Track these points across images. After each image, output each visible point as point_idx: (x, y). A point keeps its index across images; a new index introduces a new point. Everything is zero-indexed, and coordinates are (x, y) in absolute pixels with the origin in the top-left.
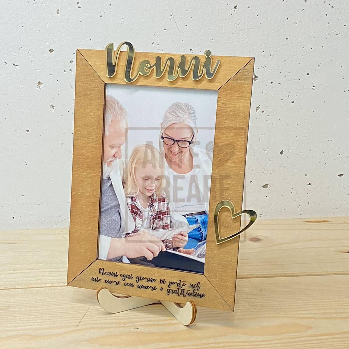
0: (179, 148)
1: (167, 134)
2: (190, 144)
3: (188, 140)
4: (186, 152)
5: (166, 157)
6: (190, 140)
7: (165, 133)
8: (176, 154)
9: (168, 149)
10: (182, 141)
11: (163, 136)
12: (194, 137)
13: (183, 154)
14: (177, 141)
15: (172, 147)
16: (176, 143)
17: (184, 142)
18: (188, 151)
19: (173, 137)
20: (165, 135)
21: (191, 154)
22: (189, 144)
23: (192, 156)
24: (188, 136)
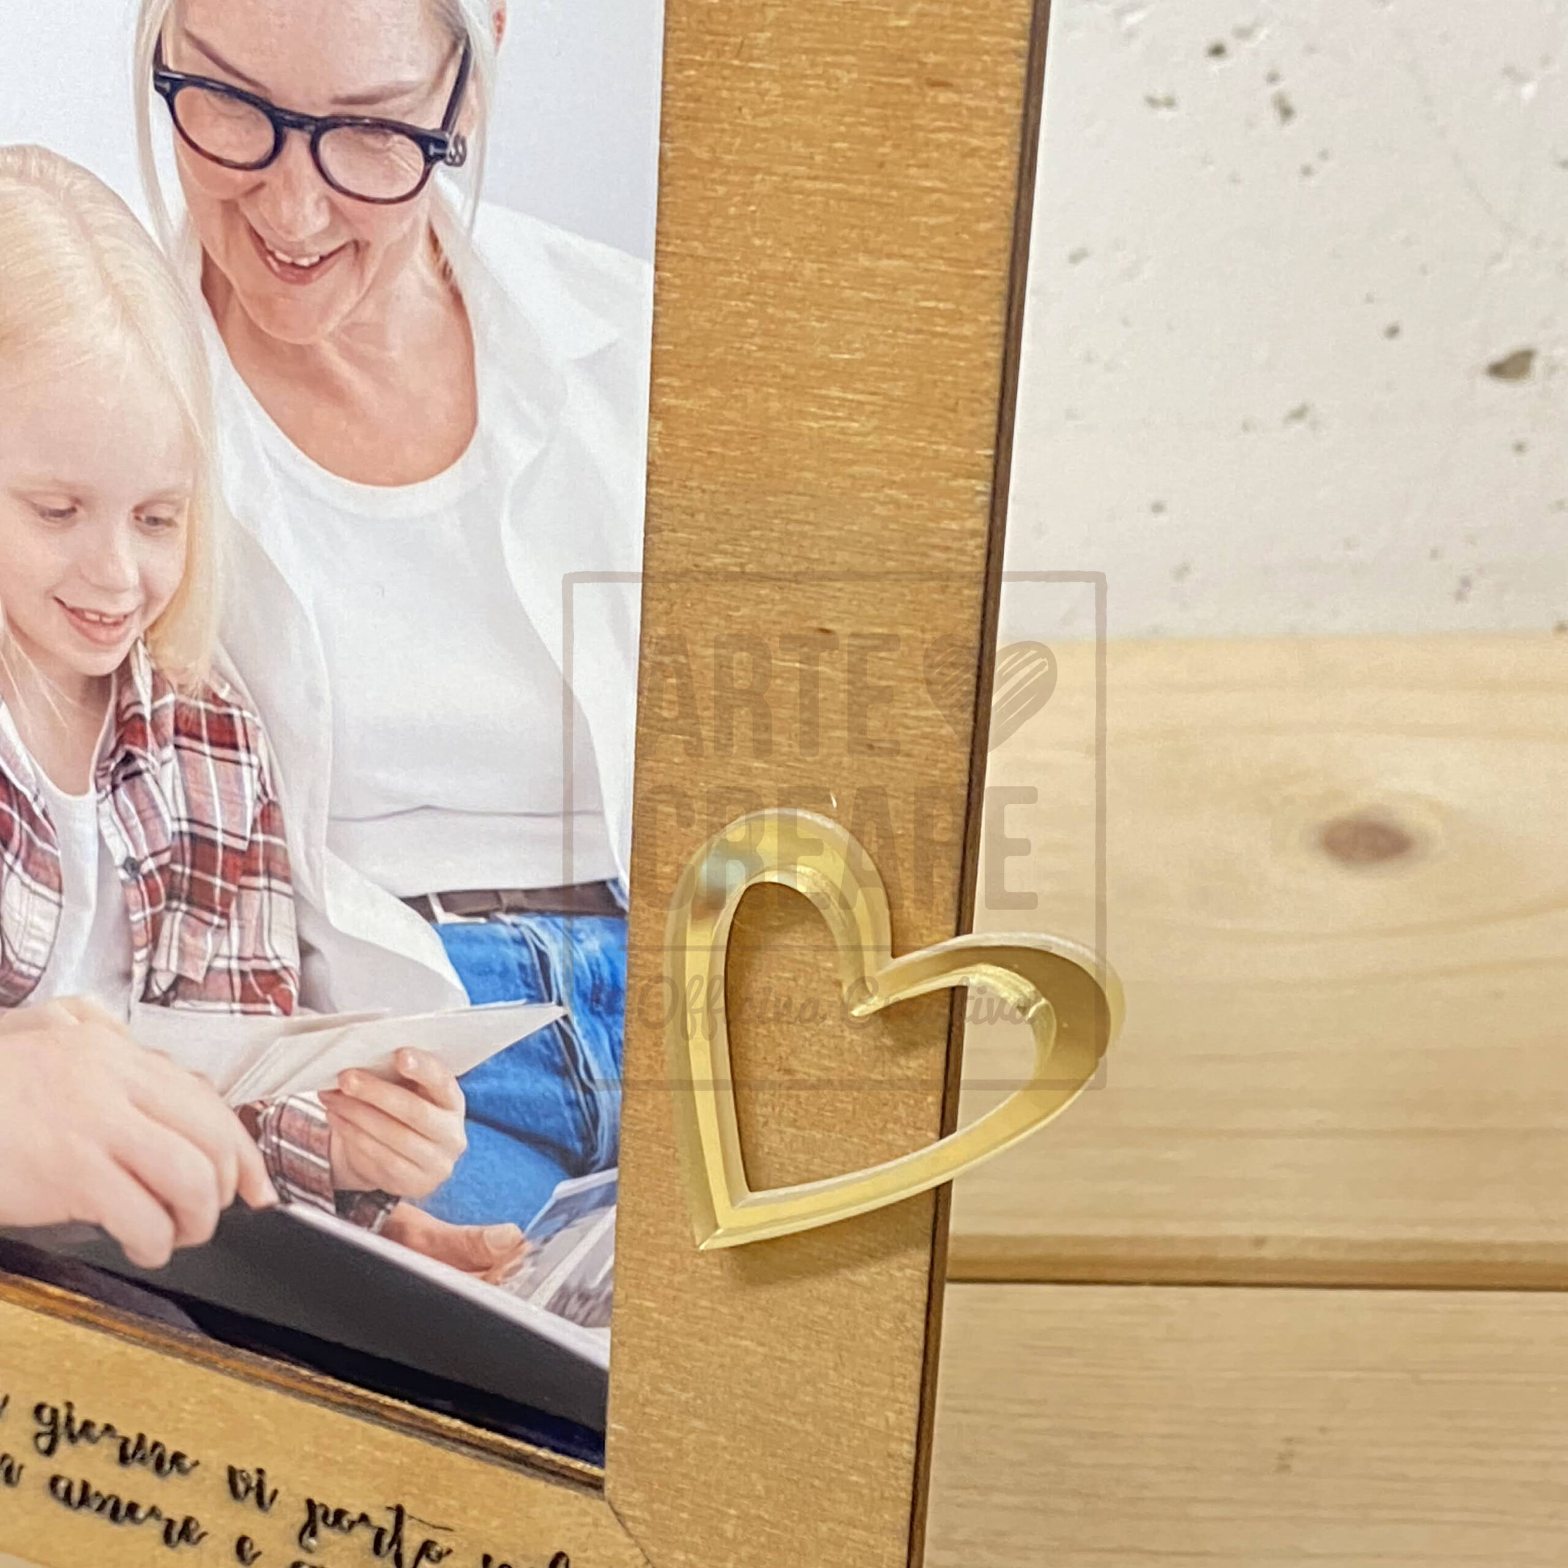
0: (334, 208)
1: (200, 45)
2: (430, 160)
3: (409, 121)
4: (396, 257)
5: (219, 291)
6: (431, 122)
7: (189, 36)
8: (305, 262)
9: (230, 207)
10: (354, 122)
11: (169, 61)
12: (471, 88)
13: (370, 275)
14: (300, 122)
15: (261, 186)
16: (297, 143)
17: (370, 140)
18: (422, 245)
19: (261, 79)
20: (187, 48)
21: (445, 273)
22: (420, 165)
23: (457, 298)
24: (412, 75)
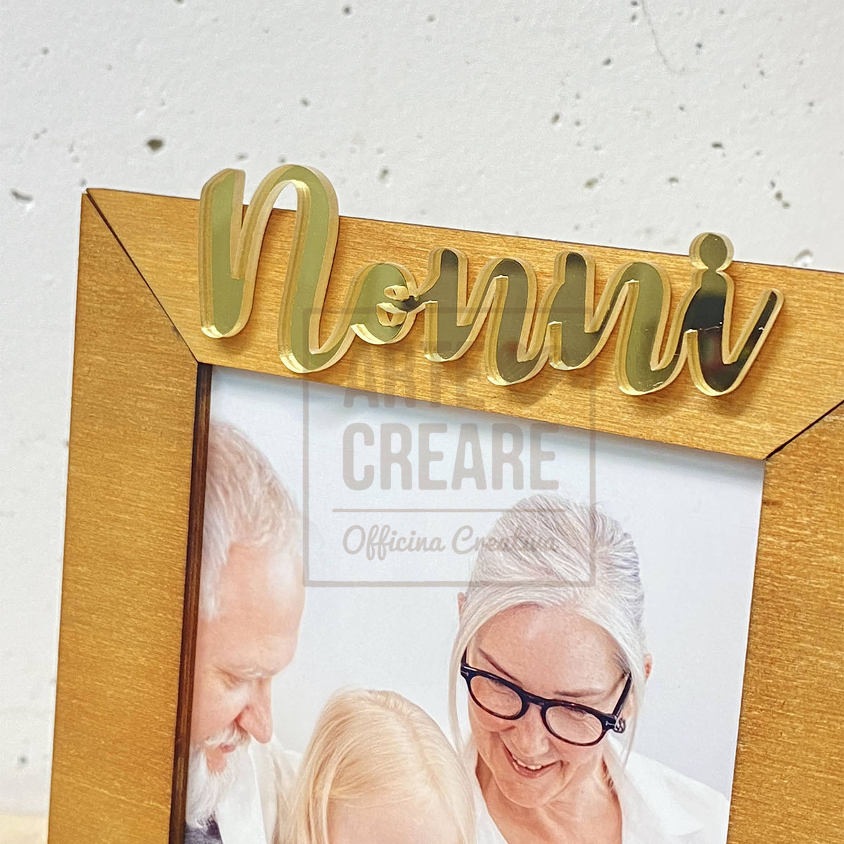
0: (551, 743)
1: (487, 657)
2: (605, 729)
3: (595, 708)
4: (583, 772)
5: (485, 778)
6: (608, 710)
7: (482, 652)
8: (533, 768)
9: (495, 736)
10: (566, 705)
11: (470, 661)
12: (630, 696)
13: (569, 778)
14: (537, 700)
15: (512, 728)
16: (534, 710)
17: (574, 714)
18: (598, 767)
19: (518, 677)
20: (480, 658)
21: (609, 783)
22: (600, 731)
23: (615, 797)
24: (598, 686)
